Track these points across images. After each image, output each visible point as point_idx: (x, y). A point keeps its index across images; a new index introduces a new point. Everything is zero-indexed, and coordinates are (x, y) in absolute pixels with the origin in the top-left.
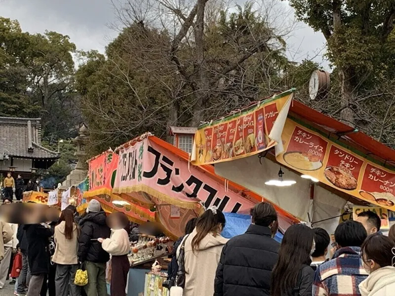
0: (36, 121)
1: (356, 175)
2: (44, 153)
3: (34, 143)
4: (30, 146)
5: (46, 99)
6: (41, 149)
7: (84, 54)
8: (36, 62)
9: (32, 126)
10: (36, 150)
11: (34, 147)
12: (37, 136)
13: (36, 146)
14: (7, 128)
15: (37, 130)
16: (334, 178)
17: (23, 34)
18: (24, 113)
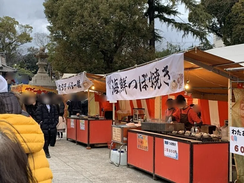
0: (3, 53)
2: (8, 69)
3: (3, 64)
4: (1, 66)
6: (7, 67)
9: (1, 56)
10: (4, 68)
11: (3, 66)
12: (4, 61)
15: (4, 58)
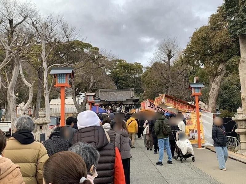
0: (133, 89)
1: (179, 106)
2: (136, 98)
4: (132, 96)
5: (135, 82)
7: (145, 68)
8: (132, 71)
9: (132, 91)
10: (133, 97)
12: (133, 93)
13: (133, 96)
14: (125, 92)
16: (175, 107)
17: (128, 64)
18: (130, 87)
